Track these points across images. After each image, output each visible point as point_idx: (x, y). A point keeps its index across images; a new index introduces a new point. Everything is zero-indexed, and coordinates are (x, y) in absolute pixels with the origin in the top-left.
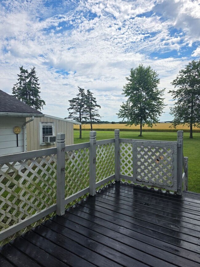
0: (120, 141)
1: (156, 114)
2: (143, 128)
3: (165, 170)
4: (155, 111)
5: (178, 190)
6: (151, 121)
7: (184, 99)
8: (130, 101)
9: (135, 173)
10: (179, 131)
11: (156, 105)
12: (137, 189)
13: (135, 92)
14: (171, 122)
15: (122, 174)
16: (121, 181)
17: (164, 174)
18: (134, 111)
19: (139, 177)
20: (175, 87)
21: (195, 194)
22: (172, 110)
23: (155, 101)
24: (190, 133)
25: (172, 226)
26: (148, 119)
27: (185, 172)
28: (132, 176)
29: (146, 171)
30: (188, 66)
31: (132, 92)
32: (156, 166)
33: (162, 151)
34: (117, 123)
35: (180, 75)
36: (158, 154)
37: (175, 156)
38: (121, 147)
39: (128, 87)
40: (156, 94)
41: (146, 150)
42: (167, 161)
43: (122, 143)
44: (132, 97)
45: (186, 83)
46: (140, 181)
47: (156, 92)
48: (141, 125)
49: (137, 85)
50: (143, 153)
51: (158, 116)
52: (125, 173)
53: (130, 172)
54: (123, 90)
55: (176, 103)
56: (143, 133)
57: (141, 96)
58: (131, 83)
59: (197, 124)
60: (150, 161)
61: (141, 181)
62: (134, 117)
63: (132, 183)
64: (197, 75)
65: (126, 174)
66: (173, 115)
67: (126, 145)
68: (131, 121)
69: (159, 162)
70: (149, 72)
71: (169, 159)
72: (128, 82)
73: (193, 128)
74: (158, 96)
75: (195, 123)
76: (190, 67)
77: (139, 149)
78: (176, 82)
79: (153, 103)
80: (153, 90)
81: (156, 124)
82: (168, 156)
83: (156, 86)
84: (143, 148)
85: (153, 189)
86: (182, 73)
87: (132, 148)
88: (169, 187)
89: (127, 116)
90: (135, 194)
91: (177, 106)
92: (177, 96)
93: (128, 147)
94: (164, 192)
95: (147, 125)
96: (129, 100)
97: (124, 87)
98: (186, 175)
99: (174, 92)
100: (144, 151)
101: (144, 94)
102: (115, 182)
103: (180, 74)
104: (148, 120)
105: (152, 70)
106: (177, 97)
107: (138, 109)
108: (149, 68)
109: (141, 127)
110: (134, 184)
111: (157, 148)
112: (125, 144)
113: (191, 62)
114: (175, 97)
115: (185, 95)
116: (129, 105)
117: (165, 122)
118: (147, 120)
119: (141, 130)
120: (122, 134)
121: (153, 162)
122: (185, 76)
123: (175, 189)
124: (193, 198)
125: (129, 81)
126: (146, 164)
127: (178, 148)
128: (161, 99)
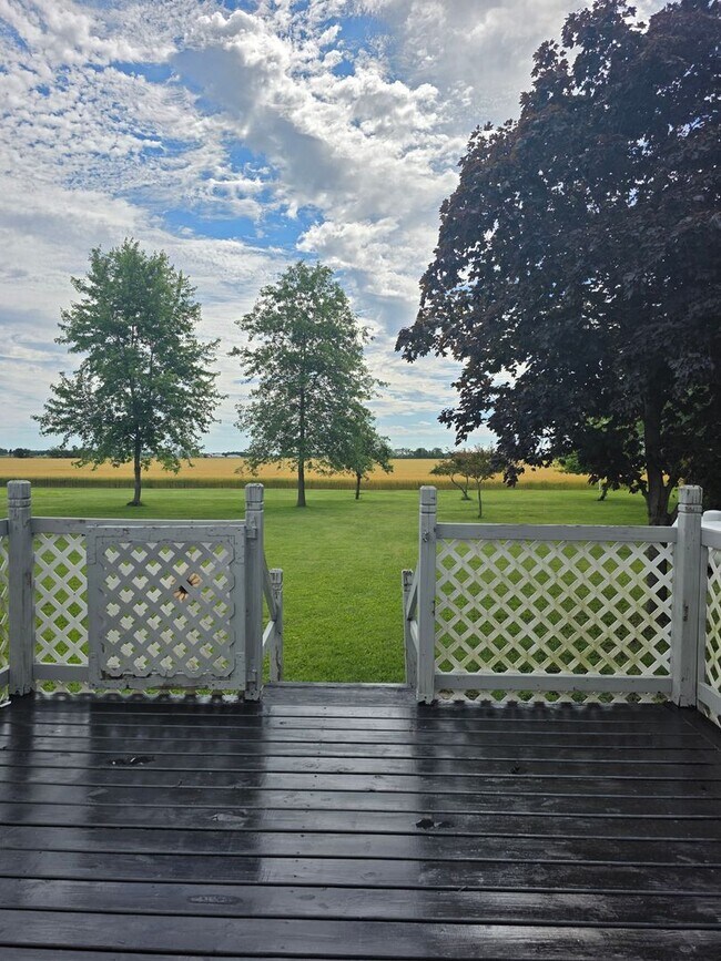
0: (33, 529)
1: (192, 427)
2: (144, 475)
3: (206, 623)
4: (187, 413)
5: (248, 684)
6: (175, 449)
7: (277, 381)
8: (92, 371)
9: (98, 648)
10: (249, 485)
11: (191, 395)
12: (103, 710)
13: (110, 340)
14: (242, 454)
15: (44, 660)
16: (40, 689)
17: (204, 638)
18: (110, 411)
19: (113, 662)
20: (251, 339)
21: (300, 687)
22: (243, 413)
23: (187, 378)
24: (297, 491)
25: (221, 817)
26: (162, 444)
27: (275, 621)
28: (85, 661)
29: (140, 636)
30: (285, 277)
31: (99, 339)
32: (177, 613)
33: (196, 555)
34: (42, 453)
35: (265, 302)
36: (182, 569)
37: (240, 571)
38: (38, 553)
39: (83, 318)
40: (191, 354)
41: (140, 556)
42: (215, 588)
43: (43, 538)
44: (97, 356)
45: (281, 330)
46: (116, 678)
47: (187, 348)
48: (137, 463)
49: (118, 314)
50: (126, 569)
51: (197, 432)
52: (56, 655)
53: (75, 648)
54: (63, 327)
55: (255, 393)
56: (146, 494)
57: (133, 358)
58: (95, 302)
59: (318, 463)
60: (154, 596)
61: (121, 677)
62: (112, 432)
63: (85, 689)
64: (312, 310)
65: (62, 660)
66: (247, 432)
67: (62, 544)
68: (95, 447)
69: (187, 596)
70: (160, 272)
71: (221, 583)
72: (82, 298)
73: (309, 475)
74: (194, 364)
75: (312, 460)
76: (292, 279)
77: (112, 556)
78: (253, 322)
79: (180, 385)
80: (178, 341)
81: (193, 461)
82: (216, 572)
83: (188, 328)
84: (129, 551)
85: (167, 696)
86: (270, 297)
87: (83, 553)
88: (221, 678)
89: (79, 427)
90: (98, 730)
91: (258, 402)
92: (257, 367)
93: (68, 551)
94: (205, 699)
95: (161, 465)
96: (89, 367)
97: (66, 315)
98: (277, 631)
99: (248, 354)
100: (133, 561)
101: (148, 349)
102: (12, 697)
103: (264, 298)
104: (164, 447)
105: (172, 269)
106: (256, 372)
107: (123, 405)
108: (163, 258)
109: (137, 470)
110: (93, 692)
111: (180, 546)
112: (54, 538)
113: (293, 264)
114: (252, 370)
115: (282, 369)
116: (89, 387)
117: (226, 455)
118: (160, 447)
119: (138, 484)
120: (61, 499)
121: (164, 600)
122: (280, 309)
123: (239, 683)
124: (294, 703)
125: (87, 296)
126: (141, 609)
127: (248, 540)
128: (207, 374)
